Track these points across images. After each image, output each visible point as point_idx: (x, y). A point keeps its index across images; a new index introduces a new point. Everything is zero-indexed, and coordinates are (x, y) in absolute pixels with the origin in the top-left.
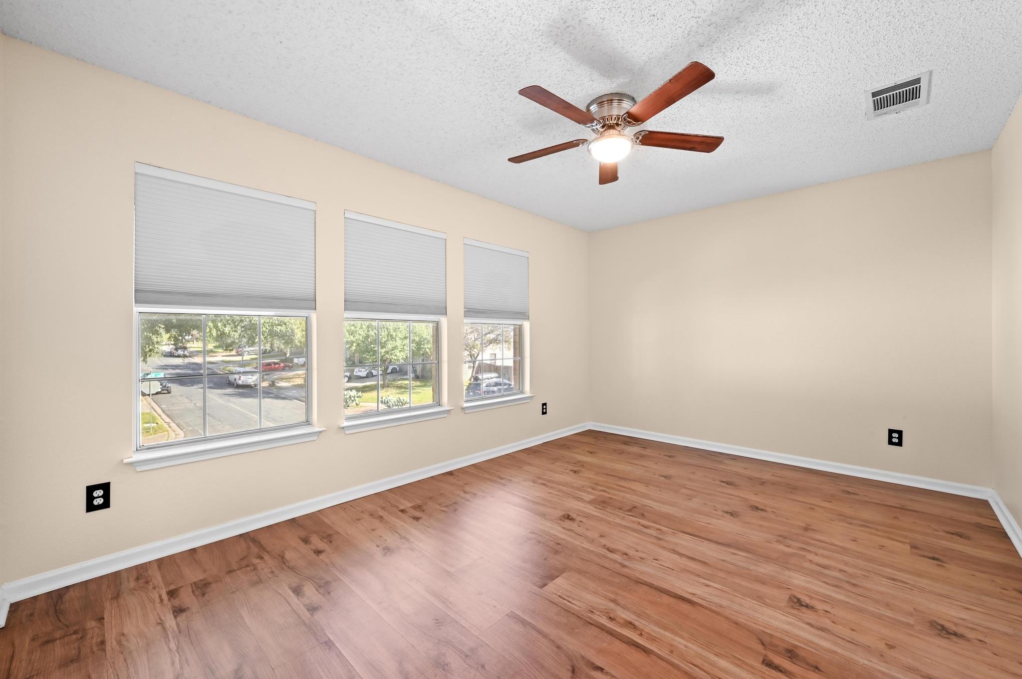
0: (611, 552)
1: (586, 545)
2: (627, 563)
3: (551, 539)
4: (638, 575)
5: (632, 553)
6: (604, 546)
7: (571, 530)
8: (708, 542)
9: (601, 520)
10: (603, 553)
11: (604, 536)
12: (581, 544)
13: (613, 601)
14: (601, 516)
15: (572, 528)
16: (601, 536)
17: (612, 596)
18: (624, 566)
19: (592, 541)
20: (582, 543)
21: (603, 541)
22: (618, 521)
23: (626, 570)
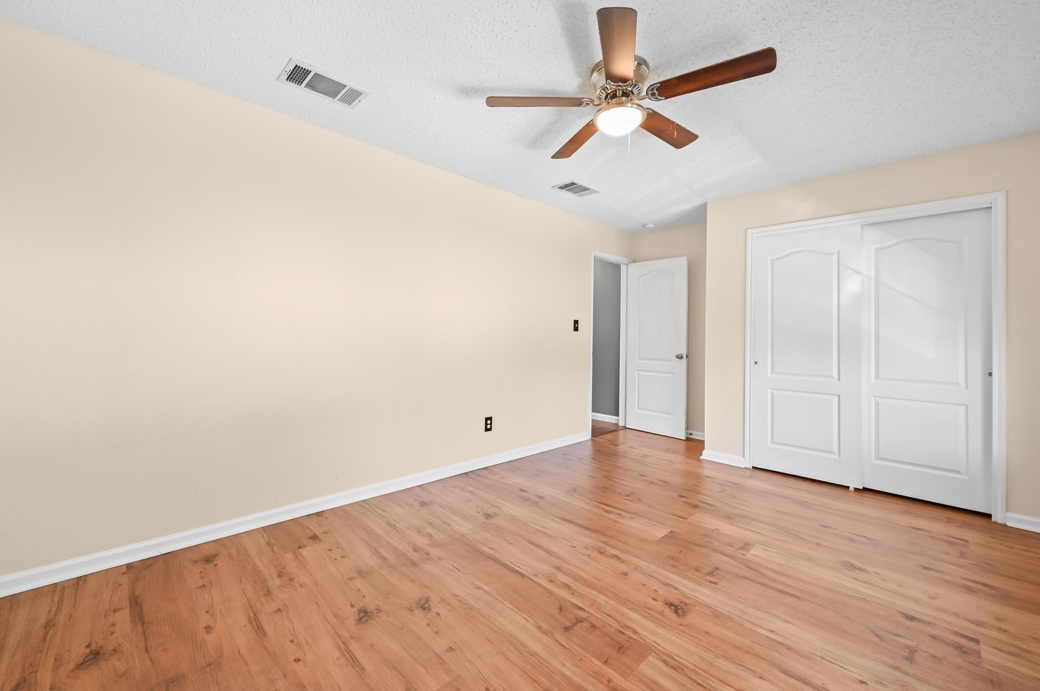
0: (616, 556)
1: (643, 564)
2: (602, 545)
3: (685, 573)
4: (595, 535)
5: (595, 554)
6: (623, 562)
7: (665, 585)
8: (507, 562)
9: (626, 602)
10: (623, 554)
11: (622, 574)
12: (649, 565)
13: (617, 522)
14: (626, 610)
15: (665, 587)
16: (625, 574)
17: (618, 525)
18: (605, 543)
19: (636, 568)
20: (647, 566)
21: (624, 568)
22: (601, 599)
23: (604, 540)
